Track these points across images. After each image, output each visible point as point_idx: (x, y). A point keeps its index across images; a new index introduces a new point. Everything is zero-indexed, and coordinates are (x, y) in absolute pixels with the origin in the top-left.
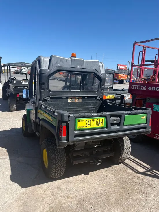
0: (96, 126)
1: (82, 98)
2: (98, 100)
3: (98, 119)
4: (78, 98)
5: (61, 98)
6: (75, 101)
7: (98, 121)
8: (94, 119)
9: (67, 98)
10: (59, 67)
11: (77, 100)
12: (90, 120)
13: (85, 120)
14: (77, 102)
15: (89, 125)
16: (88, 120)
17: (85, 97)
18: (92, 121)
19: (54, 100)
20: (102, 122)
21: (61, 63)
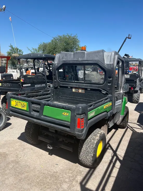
0: (21, 108)
1: (85, 90)
2: (103, 93)
3: (23, 103)
4: (81, 89)
5: (67, 87)
6: (78, 91)
7: (22, 104)
8: (20, 102)
9: (72, 88)
10: (64, 61)
11: (80, 91)
12: (18, 101)
13: (15, 101)
14: (80, 93)
15: (17, 105)
16: (17, 101)
17: (88, 89)
18: (19, 103)
19: (62, 88)
20: (25, 106)
21: (66, 58)
